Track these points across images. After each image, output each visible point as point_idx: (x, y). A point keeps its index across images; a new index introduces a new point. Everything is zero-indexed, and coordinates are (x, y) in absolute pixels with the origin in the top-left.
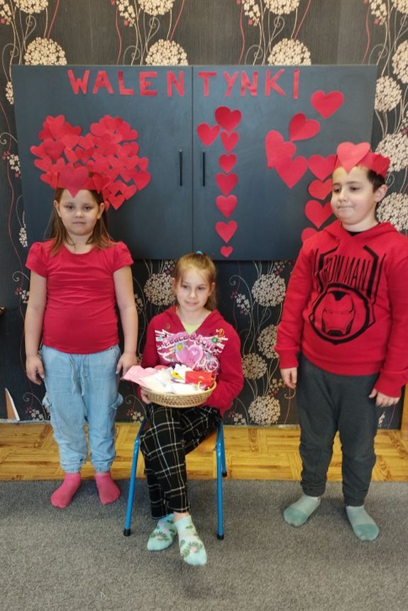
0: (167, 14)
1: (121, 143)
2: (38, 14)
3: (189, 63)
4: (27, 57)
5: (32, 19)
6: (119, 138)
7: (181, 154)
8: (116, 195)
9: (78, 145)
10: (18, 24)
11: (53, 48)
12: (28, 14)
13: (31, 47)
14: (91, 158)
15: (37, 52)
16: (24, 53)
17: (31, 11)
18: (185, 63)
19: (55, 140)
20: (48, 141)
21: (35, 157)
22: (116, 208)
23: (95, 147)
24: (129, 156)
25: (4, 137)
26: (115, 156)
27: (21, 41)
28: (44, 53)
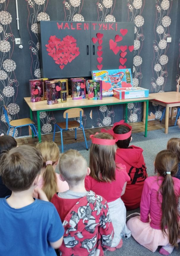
0: (78, 7)
1: (72, 43)
2: (42, 5)
3: (85, 21)
4: (38, 18)
5: (40, 7)
6: (71, 42)
7: (88, 46)
8: (70, 58)
9: (59, 44)
10: (35, 8)
11: (46, 15)
12: (39, 5)
13: (39, 15)
14: (63, 48)
15: (41, 16)
16: (37, 16)
17: (39, 4)
18: (83, 21)
19: (53, 43)
20: (51, 43)
21: (47, 48)
22: (70, 62)
23: (65, 45)
24: (74, 47)
25: (30, 42)
26: (70, 47)
27: (36, 13)
28: (43, 17)
